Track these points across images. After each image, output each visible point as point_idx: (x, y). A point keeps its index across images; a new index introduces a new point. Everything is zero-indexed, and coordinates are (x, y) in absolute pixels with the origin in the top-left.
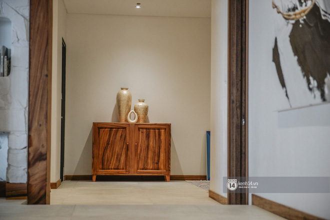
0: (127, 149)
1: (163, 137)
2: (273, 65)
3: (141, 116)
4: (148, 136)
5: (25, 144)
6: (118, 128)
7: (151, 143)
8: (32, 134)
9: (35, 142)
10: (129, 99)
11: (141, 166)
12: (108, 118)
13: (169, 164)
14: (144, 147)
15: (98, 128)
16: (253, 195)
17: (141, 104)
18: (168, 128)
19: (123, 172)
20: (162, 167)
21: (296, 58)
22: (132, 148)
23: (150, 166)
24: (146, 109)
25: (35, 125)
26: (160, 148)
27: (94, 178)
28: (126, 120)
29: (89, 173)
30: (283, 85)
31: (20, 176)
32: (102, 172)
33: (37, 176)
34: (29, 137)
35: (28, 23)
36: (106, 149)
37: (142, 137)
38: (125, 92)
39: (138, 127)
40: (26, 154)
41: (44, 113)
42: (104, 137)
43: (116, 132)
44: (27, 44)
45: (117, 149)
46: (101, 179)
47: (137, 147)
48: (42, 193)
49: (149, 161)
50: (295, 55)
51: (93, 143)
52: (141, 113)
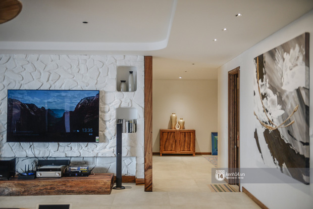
0: (176, 142)
1: (192, 136)
2: (255, 139)
3: (182, 126)
4: (185, 136)
5: (144, 162)
6: (171, 132)
7: (186, 139)
8: (146, 158)
9: (147, 161)
10: (176, 118)
11: (182, 150)
12: (166, 127)
13: (195, 148)
14: (183, 141)
15: (162, 132)
16: (243, 187)
17: (181, 121)
18: (194, 132)
19: (173, 152)
20: (191, 150)
21: (267, 145)
22: (178, 142)
23: (186, 149)
24: (184, 123)
25: (147, 153)
26: (190, 141)
27: (161, 155)
28: (175, 128)
29: (158, 151)
30: (260, 152)
31: (141, 176)
32: (165, 152)
33: (148, 175)
34: (145, 158)
35: (144, 110)
36: (166, 142)
37: (182, 136)
38: (174, 115)
39: (180, 132)
40: (144, 166)
41: (151, 148)
42: (165, 136)
43: (171, 134)
44: (143, 119)
45: (171, 142)
46: (164, 155)
47: (180, 141)
48: (150, 183)
49: (186, 147)
50: (267, 143)
51: (160, 139)
52: (181, 124)
